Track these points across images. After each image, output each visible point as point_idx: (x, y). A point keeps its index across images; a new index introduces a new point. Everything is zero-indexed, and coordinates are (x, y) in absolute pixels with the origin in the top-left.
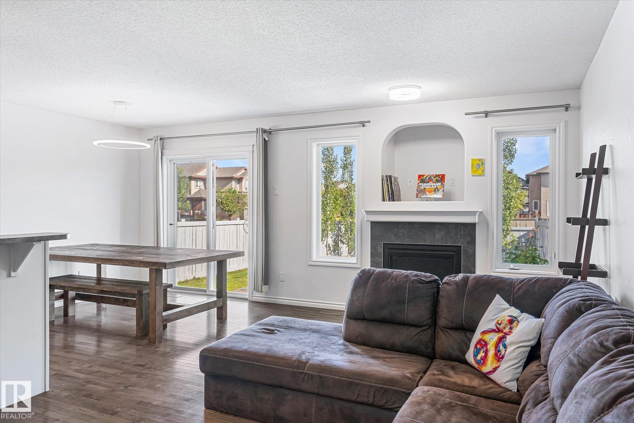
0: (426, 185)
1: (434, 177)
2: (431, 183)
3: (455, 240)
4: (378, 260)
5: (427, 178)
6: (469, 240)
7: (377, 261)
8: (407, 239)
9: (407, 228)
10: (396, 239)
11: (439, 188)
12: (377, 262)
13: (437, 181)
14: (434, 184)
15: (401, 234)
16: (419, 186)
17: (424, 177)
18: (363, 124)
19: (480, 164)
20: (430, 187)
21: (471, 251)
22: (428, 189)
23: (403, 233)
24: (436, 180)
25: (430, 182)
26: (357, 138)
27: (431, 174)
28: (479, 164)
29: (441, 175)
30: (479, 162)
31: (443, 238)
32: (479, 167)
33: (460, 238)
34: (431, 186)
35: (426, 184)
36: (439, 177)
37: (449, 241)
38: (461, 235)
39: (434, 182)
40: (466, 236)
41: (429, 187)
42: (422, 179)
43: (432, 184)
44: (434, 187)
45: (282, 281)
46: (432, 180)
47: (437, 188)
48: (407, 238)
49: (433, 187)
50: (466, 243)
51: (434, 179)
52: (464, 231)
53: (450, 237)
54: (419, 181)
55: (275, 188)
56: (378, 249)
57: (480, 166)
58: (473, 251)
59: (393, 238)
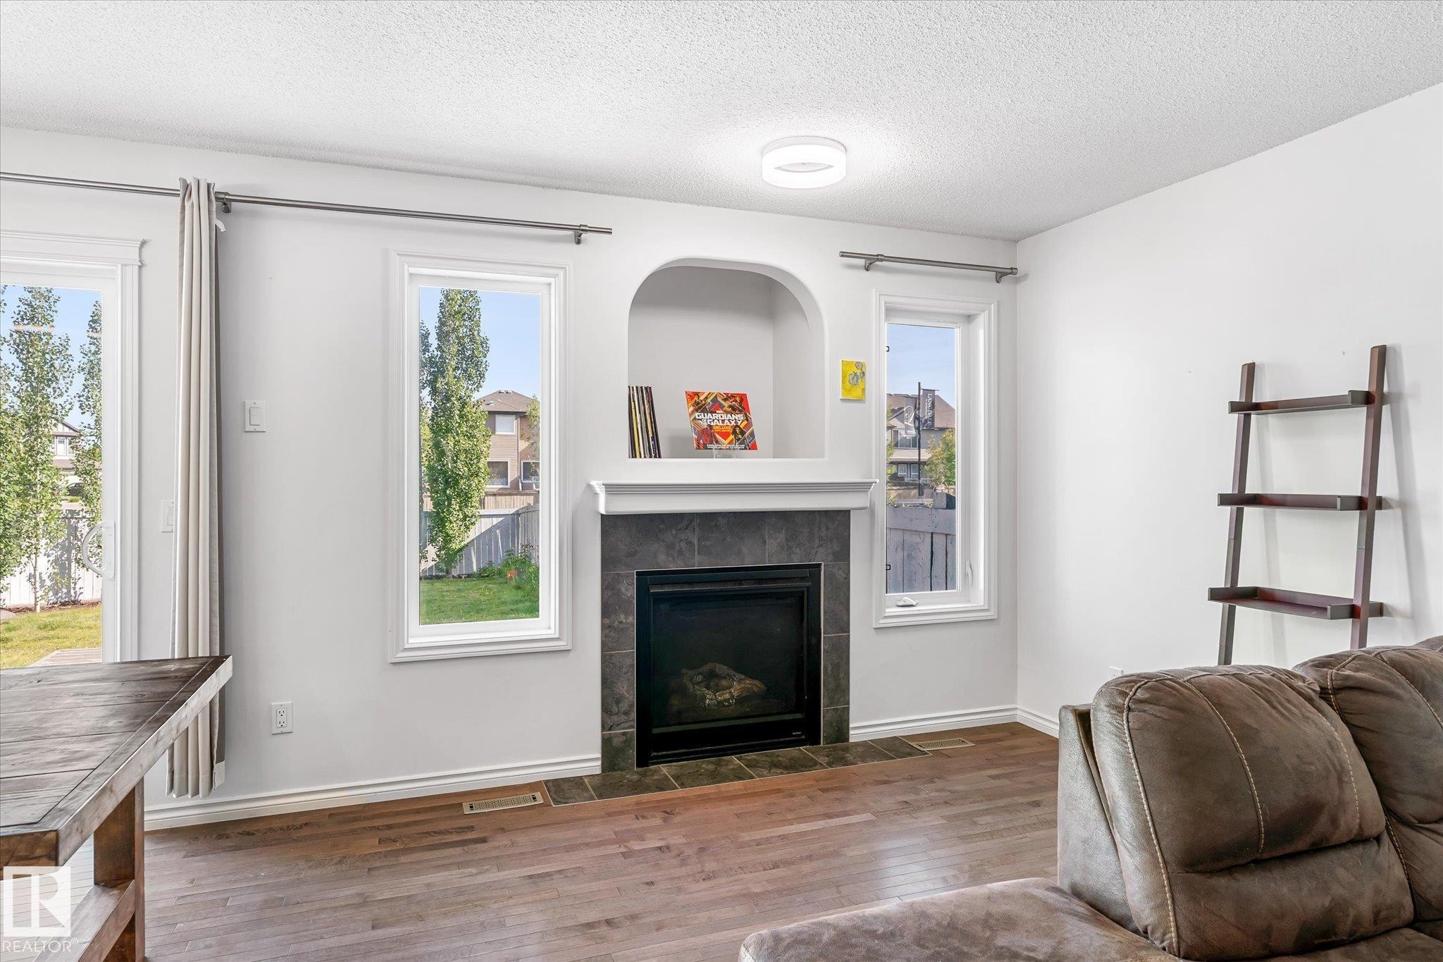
0: (711, 417)
1: (725, 400)
2: (719, 415)
3: (808, 550)
4: (624, 621)
5: (709, 400)
6: (836, 548)
7: (621, 622)
8: (697, 558)
9: (697, 529)
10: (670, 558)
11: (742, 427)
12: (621, 626)
13: (734, 409)
14: (729, 415)
15: (683, 545)
16: (695, 419)
17: (702, 398)
18: (578, 234)
19: (858, 374)
20: (721, 424)
21: (840, 575)
22: (717, 427)
23: (691, 542)
24: (730, 406)
25: (717, 412)
26: (561, 273)
27: (715, 391)
28: (856, 374)
29: (738, 394)
30: (856, 370)
31: (784, 548)
32: (857, 381)
33: (818, 547)
34: (723, 421)
35: (709, 414)
36: (736, 401)
37: (795, 553)
38: (821, 539)
39: (727, 412)
40: (831, 540)
41: (718, 423)
42: (698, 403)
43: (724, 417)
44: (731, 423)
45: (282, 733)
46: (721, 407)
47: (737, 426)
48: (699, 554)
49: (729, 424)
50: (830, 558)
51: (726, 404)
52: (827, 529)
53: (798, 545)
54: (691, 409)
55: (247, 408)
56: (623, 589)
57: (858, 379)
58: (845, 576)
59: (662, 557)
